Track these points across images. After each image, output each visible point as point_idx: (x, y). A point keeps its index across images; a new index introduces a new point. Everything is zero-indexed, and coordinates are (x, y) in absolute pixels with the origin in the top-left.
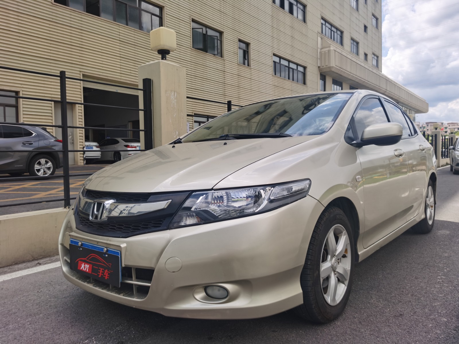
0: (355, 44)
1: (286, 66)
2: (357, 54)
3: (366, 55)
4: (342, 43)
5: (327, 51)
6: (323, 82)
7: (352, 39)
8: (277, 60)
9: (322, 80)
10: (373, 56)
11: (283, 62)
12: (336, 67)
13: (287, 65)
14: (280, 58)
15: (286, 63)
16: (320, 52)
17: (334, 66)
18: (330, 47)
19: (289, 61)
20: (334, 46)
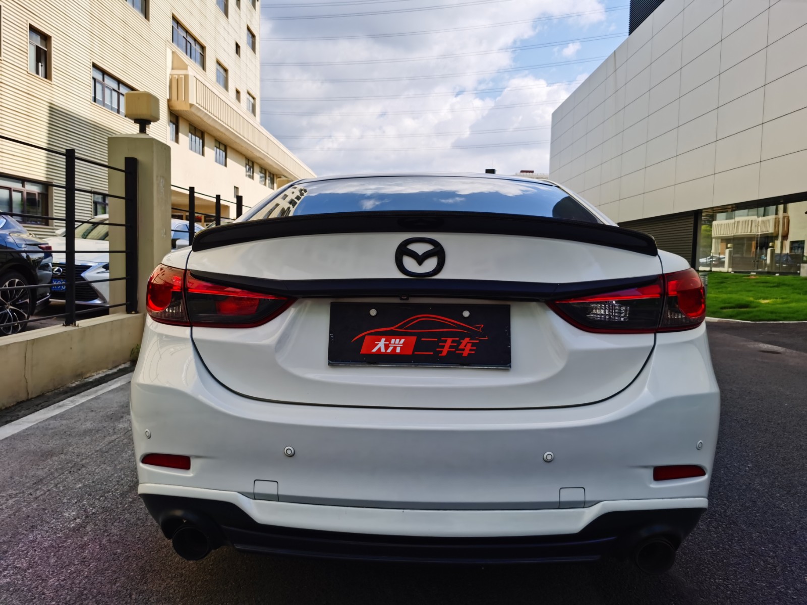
0: (222, 71)
1: (114, 90)
2: (226, 87)
3: (238, 92)
4: (203, 66)
5: (183, 76)
6: (174, 126)
7: (219, 63)
8: (99, 76)
9: (174, 124)
10: (248, 95)
11: (108, 82)
12: (197, 105)
13: (116, 88)
14: (104, 73)
15: (114, 85)
16: (170, 75)
17: (195, 104)
18: (186, 69)
19: (119, 82)
20: (193, 69)
